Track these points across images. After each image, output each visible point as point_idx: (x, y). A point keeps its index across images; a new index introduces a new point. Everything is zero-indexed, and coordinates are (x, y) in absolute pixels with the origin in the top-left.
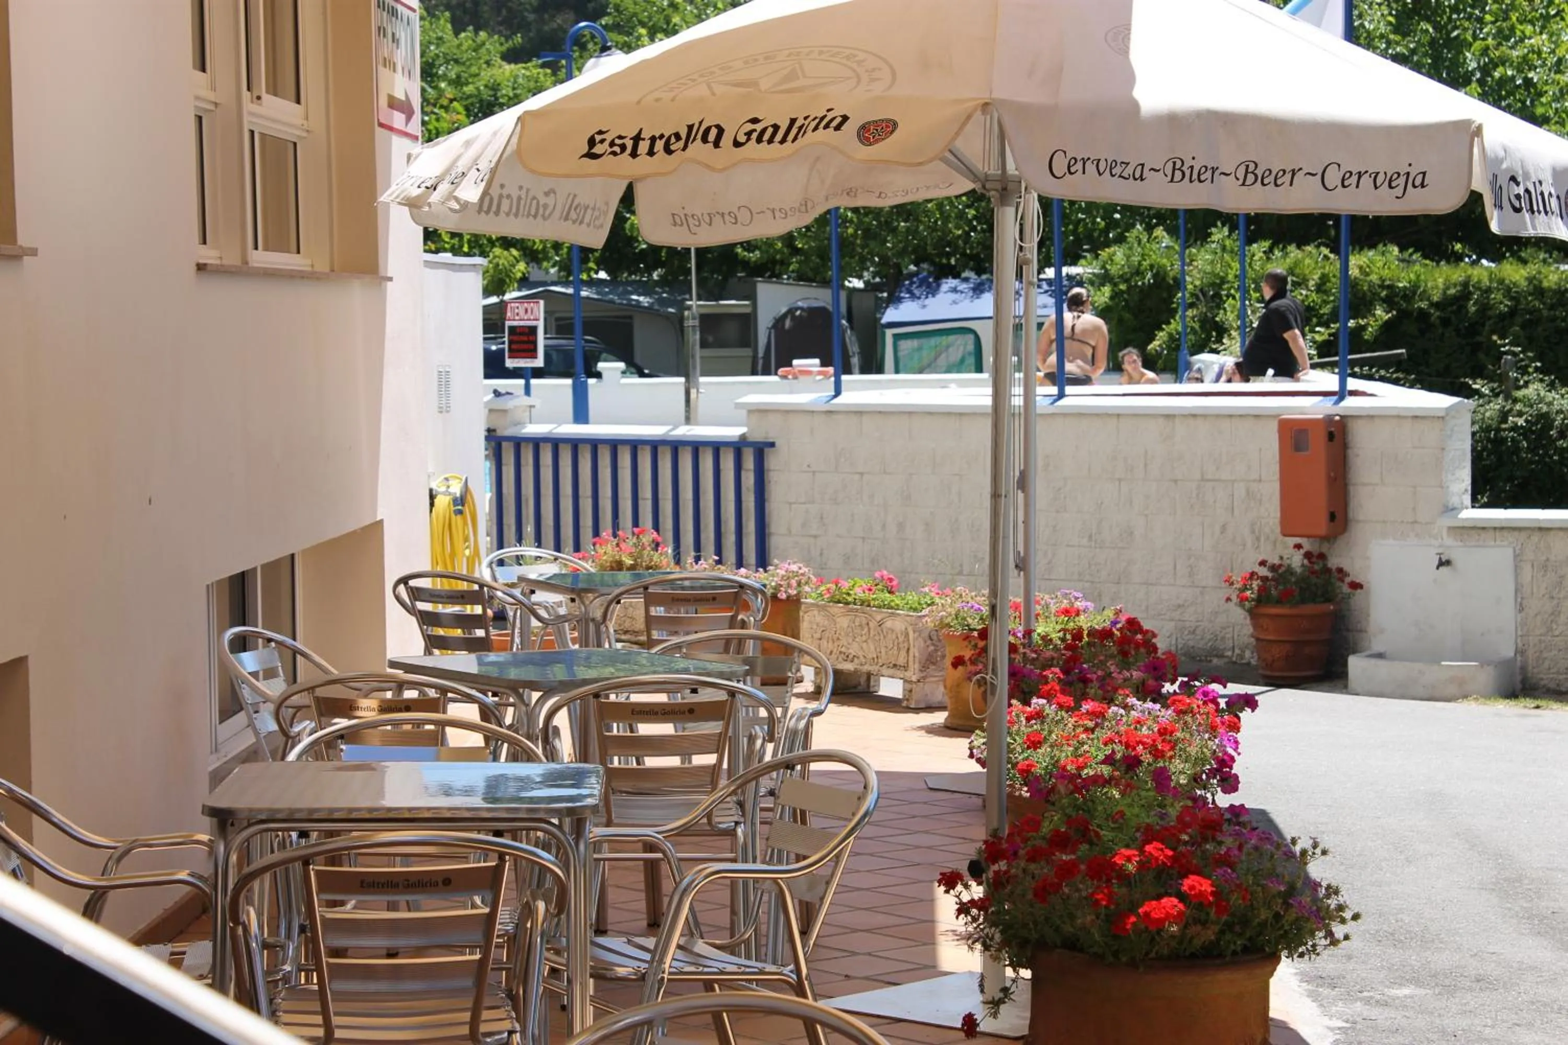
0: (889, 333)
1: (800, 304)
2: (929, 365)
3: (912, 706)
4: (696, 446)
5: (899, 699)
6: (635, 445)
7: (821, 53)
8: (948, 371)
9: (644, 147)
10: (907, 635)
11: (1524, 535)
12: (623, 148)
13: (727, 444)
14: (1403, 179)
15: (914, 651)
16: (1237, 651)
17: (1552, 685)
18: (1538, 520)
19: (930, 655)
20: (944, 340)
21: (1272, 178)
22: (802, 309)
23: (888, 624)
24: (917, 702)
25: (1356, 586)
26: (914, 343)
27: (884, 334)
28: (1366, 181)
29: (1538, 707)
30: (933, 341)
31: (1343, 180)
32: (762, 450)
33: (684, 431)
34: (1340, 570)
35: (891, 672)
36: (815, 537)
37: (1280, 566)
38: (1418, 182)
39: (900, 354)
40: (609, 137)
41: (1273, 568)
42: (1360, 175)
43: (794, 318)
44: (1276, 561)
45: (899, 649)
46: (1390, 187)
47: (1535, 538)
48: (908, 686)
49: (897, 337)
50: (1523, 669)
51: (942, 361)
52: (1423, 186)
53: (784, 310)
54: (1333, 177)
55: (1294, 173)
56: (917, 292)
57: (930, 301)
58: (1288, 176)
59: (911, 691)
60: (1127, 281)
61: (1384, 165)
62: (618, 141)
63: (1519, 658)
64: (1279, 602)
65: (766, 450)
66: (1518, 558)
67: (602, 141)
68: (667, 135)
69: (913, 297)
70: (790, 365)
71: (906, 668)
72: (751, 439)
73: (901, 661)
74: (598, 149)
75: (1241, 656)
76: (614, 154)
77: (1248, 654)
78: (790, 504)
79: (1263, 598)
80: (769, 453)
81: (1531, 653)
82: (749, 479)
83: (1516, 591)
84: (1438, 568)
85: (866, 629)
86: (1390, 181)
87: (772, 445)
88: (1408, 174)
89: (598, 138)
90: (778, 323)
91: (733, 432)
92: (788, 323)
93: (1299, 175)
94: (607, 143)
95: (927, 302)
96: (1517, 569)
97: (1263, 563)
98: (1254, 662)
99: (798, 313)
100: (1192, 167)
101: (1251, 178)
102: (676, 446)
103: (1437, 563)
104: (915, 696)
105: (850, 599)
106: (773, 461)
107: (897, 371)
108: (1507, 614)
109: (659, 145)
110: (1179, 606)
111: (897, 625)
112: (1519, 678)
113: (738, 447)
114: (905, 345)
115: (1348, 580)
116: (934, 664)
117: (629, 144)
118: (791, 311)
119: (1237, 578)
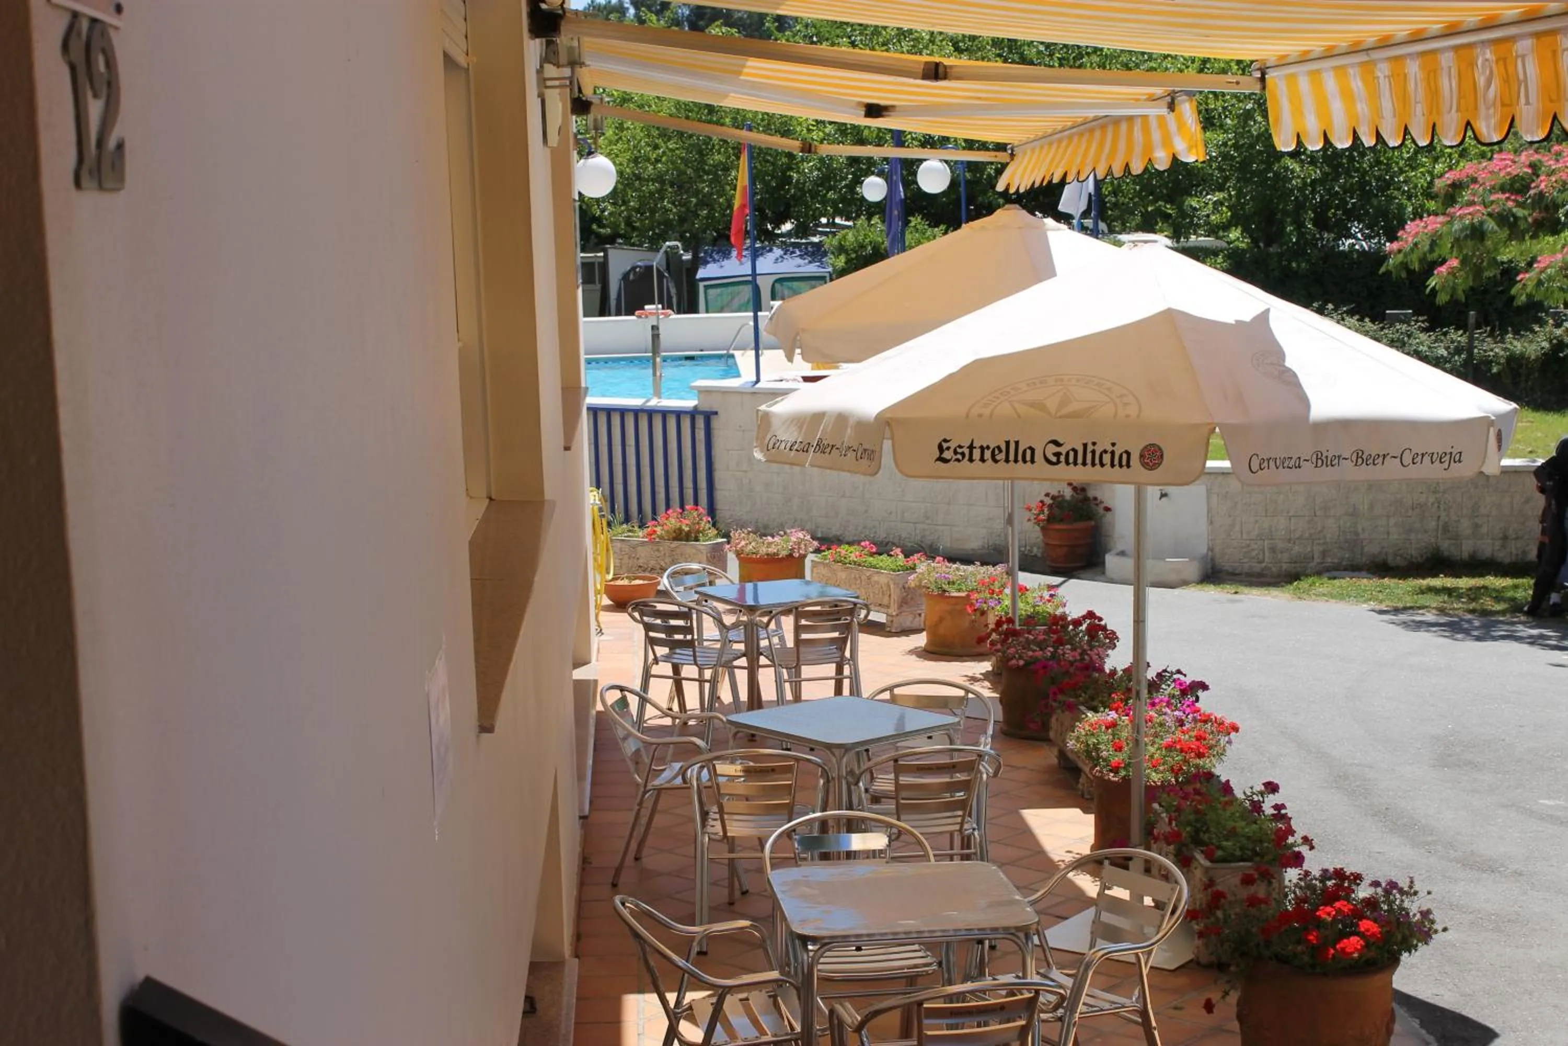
0: (701, 285)
1: (639, 264)
2: (727, 305)
3: (894, 631)
4: (665, 414)
5: (883, 624)
6: (623, 412)
7: (1078, 380)
8: (739, 310)
9: (977, 454)
10: (889, 586)
11: (1213, 477)
12: (963, 454)
13: (686, 412)
14: (1448, 456)
15: (894, 597)
16: (1028, 548)
17: (1231, 570)
18: (1221, 468)
19: (904, 598)
20: (736, 288)
21: (1371, 461)
22: (640, 267)
23: (876, 578)
24: (896, 628)
25: (1108, 509)
26: (718, 290)
27: (698, 285)
28: (1427, 459)
29: (1236, 593)
30: (730, 289)
31: (1413, 459)
32: (709, 416)
33: (654, 403)
34: (1095, 499)
35: (877, 608)
36: (745, 471)
37: (1058, 497)
38: (1457, 459)
39: (709, 298)
40: (953, 445)
41: (1053, 498)
42: (1423, 455)
43: (635, 273)
44: (1056, 494)
45: (883, 594)
46: (1441, 462)
47: (1220, 478)
48: (890, 619)
49: (706, 287)
50: (1213, 560)
51: (736, 303)
52: (1460, 461)
53: (629, 268)
54: (1407, 458)
55: (1384, 456)
56: (716, 257)
57: (725, 263)
58: (1381, 459)
59: (892, 621)
60: (856, 252)
61: (1437, 448)
62: (959, 450)
63: (1210, 553)
64: (1062, 521)
65: (712, 417)
66: (1209, 492)
67: (948, 448)
68: (992, 447)
69: (715, 261)
70: (643, 309)
71: (888, 607)
72: (701, 409)
73: (885, 601)
74: (947, 455)
75: (1030, 551)
76: (958, 460)
77: (1035, 550)
78: (728, 450)
79: (1051, 519)
80: (713, 418)
81: (1217, 550)
82: (701, 435)
83: (1208, 512)
84: (1160, 498)
85: (858, 582)
86: (1441, 458)
87: (716, 413)
88: (1451, 453)
89: (945, 445)
90: (625, 276)
91: (689, 403)
92: (631, 277)
93: (1388, 458)
94: (952, 450)
95: (723, 263)
96: (1208, 498)
97: (1047, 495)
98: (1039, 555)
99: (638, 270)
100: (1327, 457)
101: (1360, 460)
102: (651, 413)
103: (1159, 496)
104: (895, 625)
105: (847, 561)
106: (716, 423)
107: (707, 312)
108: (1202, 527)
109: (988, 454)
110: (990, 519)
111: (883, 580)
112: (1209, 566)
113: (693, 414)
114: (712, 292)
115: (1102, 506)
116: (906, 603)
117: (967, 451)
118: (634, 268)
119: (1034, 504)
